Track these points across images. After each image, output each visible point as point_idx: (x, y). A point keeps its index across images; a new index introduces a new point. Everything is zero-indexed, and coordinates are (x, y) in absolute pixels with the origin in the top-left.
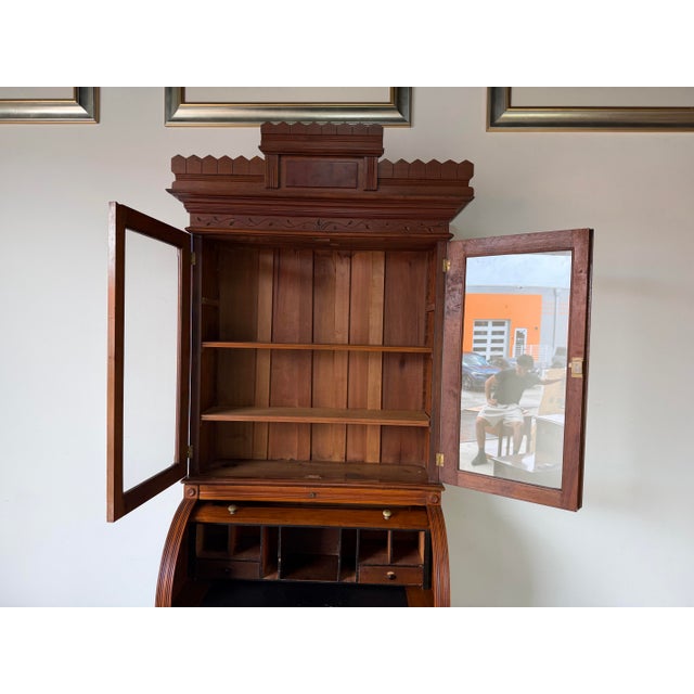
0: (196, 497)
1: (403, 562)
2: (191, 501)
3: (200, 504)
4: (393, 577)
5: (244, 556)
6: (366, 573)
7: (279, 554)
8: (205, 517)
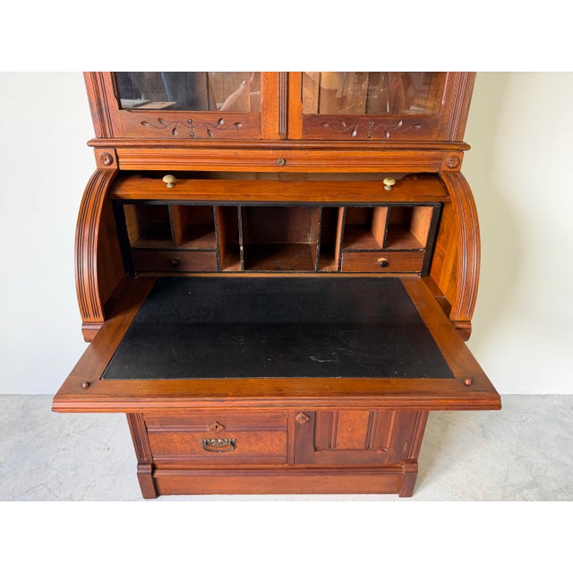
0: (114, 166)
1: (398, 246)
2: (108, 172)
3: (121, 176)
4: (385, 264)
5: (195, 245)
6: (352, 260)
7: (241, 242)
8: (130, 190)
